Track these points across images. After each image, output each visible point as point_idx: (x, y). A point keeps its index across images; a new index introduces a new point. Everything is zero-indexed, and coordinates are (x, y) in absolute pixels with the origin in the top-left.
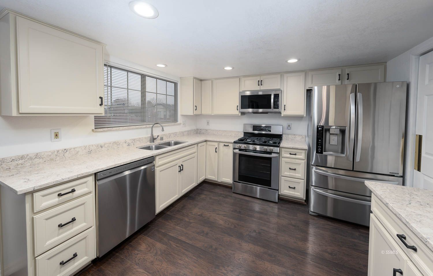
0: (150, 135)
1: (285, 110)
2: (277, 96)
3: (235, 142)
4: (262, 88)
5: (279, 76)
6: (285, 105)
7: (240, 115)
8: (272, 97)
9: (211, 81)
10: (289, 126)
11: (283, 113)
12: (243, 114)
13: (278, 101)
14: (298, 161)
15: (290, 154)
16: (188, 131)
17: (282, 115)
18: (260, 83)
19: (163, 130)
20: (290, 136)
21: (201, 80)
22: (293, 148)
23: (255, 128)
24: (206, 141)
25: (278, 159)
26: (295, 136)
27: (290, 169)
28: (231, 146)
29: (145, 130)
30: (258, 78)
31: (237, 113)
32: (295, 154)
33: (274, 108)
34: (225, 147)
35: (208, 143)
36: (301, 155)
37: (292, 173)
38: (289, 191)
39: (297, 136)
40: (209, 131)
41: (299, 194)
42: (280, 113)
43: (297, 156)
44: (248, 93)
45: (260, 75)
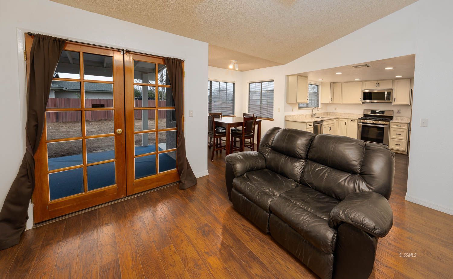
0: (311, 113)
1: (395, 101)
2: (389, 93)
3: (359, 119)
4: (379, 88)
5: (392, 81)
6: (395, 99)
7: (362, 103)
8: (386, 93)
9: (341, 84)
10: (399, 111)
11: (394, 103)
12: (363, 103)
13: (390, 96)
14: (402, 130)
15: (397, 126)
16: (323, 113)
17: (393, 104)
18: (377, 85)
19: (318, 111)
20: (399, 117)
21: (334, 83)
22: (399, 123)
23: (372, 112)
24: (338, 118)
25: (388, 128)
26: (403, 118)
27: (396, 134)
28: (356, 121)
29: (309, 110)
30: (376, 82)
31: (360, 102)
32: (401, 126)
33: (387, 100)
34: (352, 122)
35: (340, 119)
36: (404, 127)
37: (398, 137)
38: (396, 146)
39: (405, 118)
40: (337, 114)
41: (402, 148)
42: (391, 103)
43: (401, 127)
44: (367, 91)
45: (377, 80)
